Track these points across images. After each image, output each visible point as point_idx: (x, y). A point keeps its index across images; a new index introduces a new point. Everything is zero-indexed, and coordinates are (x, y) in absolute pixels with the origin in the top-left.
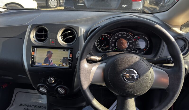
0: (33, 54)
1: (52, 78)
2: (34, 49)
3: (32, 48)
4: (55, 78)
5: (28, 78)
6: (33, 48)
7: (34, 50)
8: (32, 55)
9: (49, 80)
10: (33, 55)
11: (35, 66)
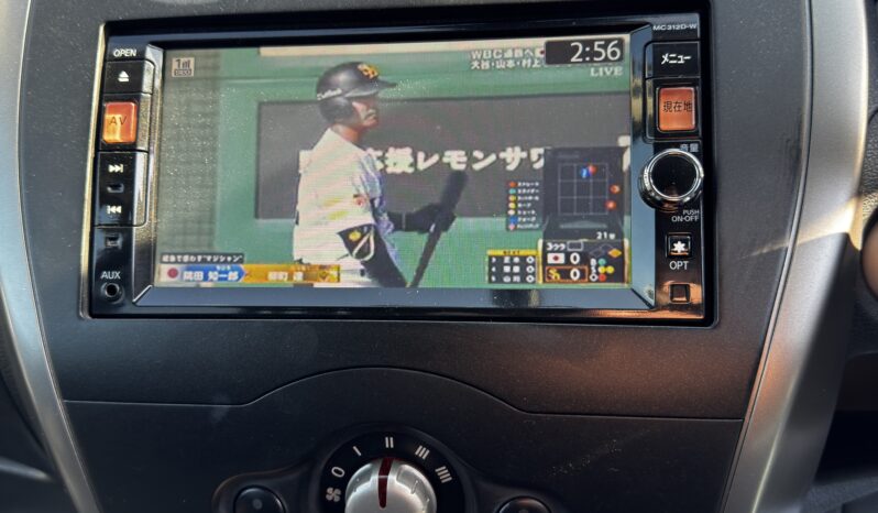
0: (113, 135)
1: (406, 478)
2: (136, 66)
3: (107, 58)
4: (444, 474)
5: (57, 483)
6: (118, 53)
7: (124, 77)
8: (107, 153)
9: (365, 498)
10: (113, 147)
11: (143, 299)
